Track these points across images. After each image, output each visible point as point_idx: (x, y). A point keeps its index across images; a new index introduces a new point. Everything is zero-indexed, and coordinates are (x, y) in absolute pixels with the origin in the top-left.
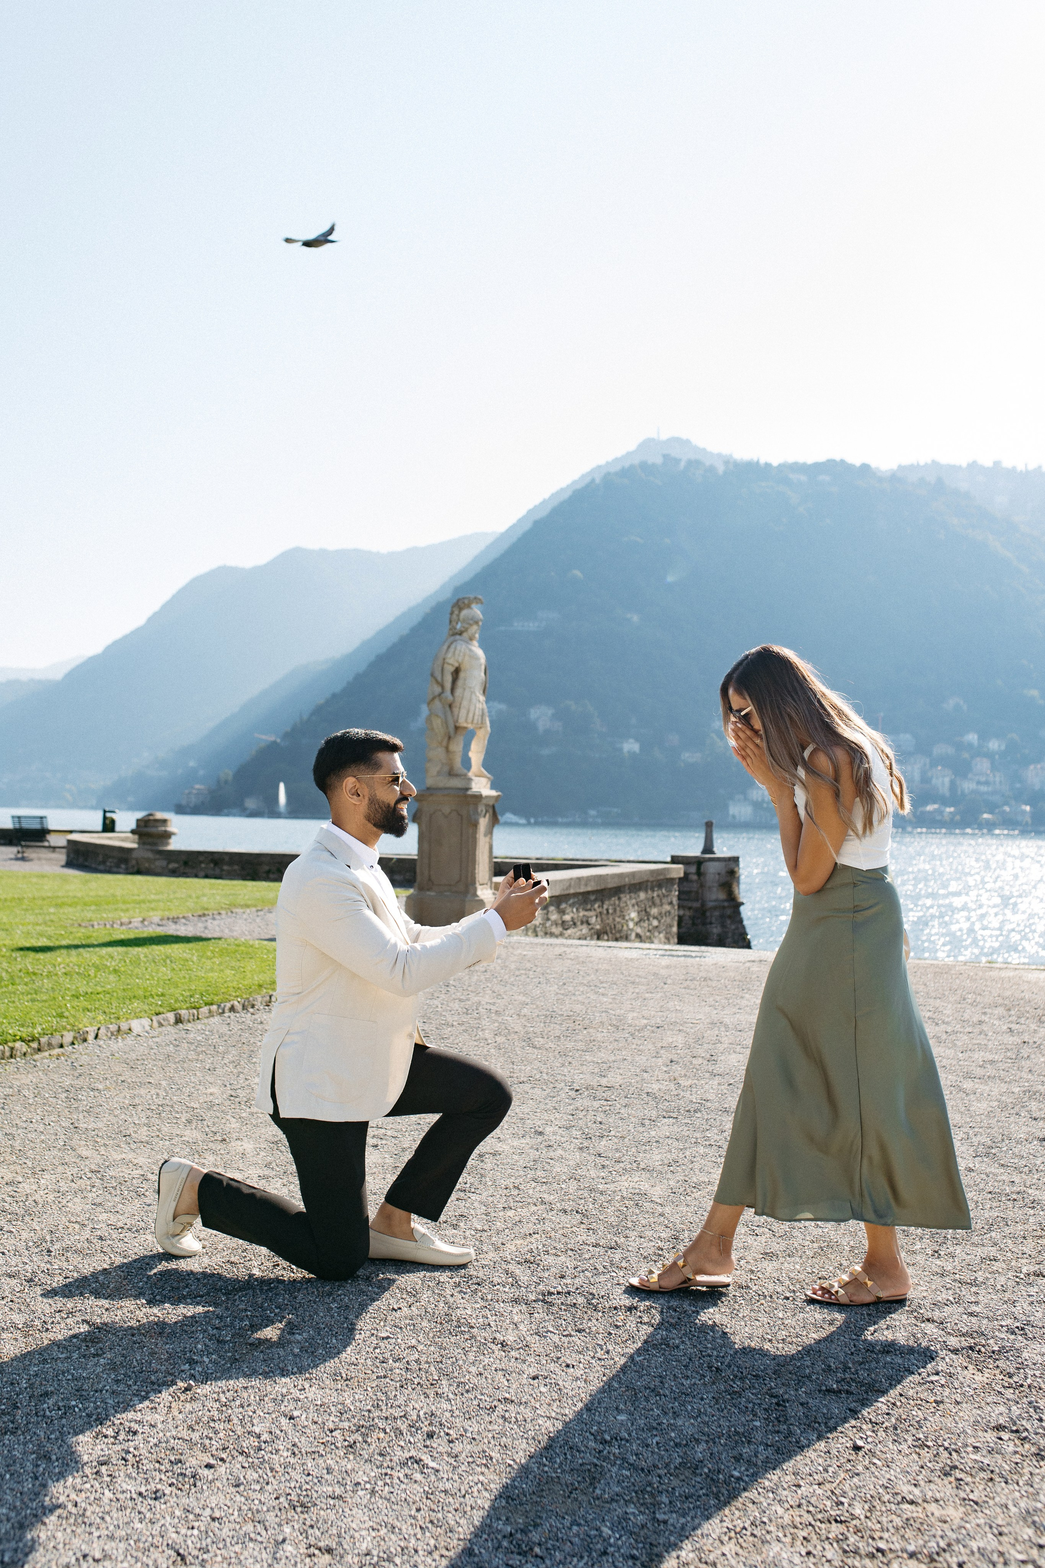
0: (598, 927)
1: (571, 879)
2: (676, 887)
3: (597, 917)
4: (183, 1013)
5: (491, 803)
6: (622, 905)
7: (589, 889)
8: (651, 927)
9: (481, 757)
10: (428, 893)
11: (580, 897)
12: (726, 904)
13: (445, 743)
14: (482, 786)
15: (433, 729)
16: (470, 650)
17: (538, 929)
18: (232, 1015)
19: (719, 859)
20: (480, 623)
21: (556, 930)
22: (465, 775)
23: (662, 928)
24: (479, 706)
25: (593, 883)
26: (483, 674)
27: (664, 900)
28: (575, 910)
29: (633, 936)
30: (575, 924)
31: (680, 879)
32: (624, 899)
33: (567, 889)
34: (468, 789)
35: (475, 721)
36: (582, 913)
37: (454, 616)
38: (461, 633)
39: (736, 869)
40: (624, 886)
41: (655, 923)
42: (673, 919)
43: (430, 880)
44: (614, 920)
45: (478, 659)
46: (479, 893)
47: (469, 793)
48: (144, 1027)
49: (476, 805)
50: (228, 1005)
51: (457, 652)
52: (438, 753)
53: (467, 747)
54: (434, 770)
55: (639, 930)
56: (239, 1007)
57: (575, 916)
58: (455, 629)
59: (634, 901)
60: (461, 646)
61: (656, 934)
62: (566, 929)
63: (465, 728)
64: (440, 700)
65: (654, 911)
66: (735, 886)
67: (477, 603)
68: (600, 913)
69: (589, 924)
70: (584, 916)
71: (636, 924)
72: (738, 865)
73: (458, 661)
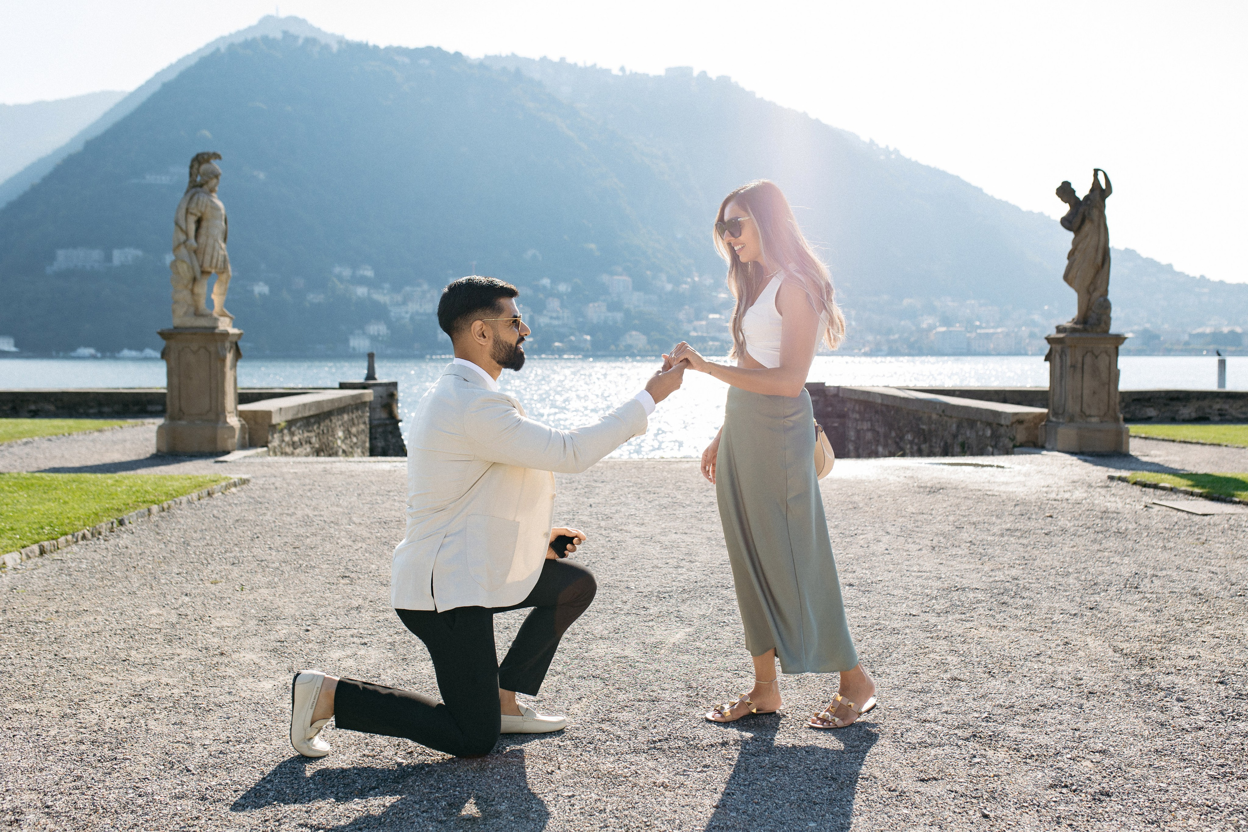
0: (317, 446)
1: (299, 405)
2: (367, 409)
3: (316, 436)
4: (45, 543)
5: (234, 340)
6: (333, 426)
7: (312, 413)
8: (352, 444)
9: (224, 298)
10: (180, 422)
11: (305, 421)
12: (388, 422)
13: (190, 286)
14: (225, 325)
15: (179, 273)
16: (212, 201)
17: (277, 450)
18: (85, 542)
19: (380, 385)
20: (220, 178)
21: (289, 450)
22: (211, 315)
23: (359, 444)
24: (222, 252)
25: (314, 409)
26: (223, 223)
27: (361, 421)
28: (301, 432)
29: (340, 452)
30: (301, 444)
31: (370, 402)
32: (334, 421)
33: (297, 414)
34: (214, 328)
35: (219, 266)
36: (306, 434)
37: (195, 170)
38: (201, 186)
39: (395, 393)
40: (333, 410)
41: (355, 440)
42: (366, 436)
43: (180, 410)
44: (328, 439)
45: (217, 209)
46: (228, 420)
47: (217, 331)
48: (15, 561)
49: (223, 342)
50: (81, 534)
51: (200, 203)
52: (185, 295)
53: (210, 290)
54: (181, 311)
55: (344, 447)
56: (89, 535)
57: (301, 437)
58: (195, 181)
59: (340, 422)
60: (203, 198)
61: (356, 449)
62: (295, 449)
63: (209, 273)
64: (186, 247)
65: (354, 430)
66: (394, 406)
67: (216, 158)
68: (319, 434)
69: (310, 443)
70: (308, 437)
71: (343, 441)
72: (396, 389)
73: (201, 212)
